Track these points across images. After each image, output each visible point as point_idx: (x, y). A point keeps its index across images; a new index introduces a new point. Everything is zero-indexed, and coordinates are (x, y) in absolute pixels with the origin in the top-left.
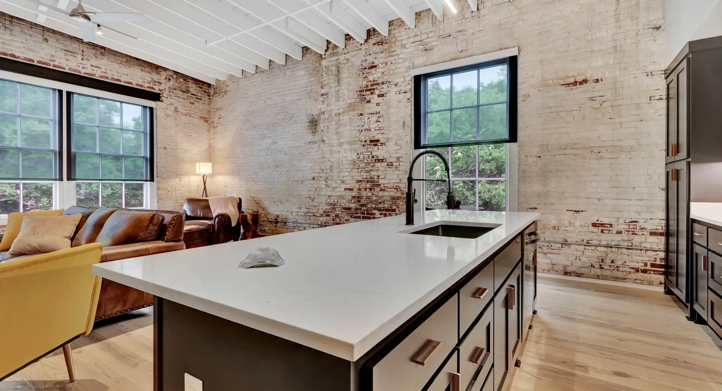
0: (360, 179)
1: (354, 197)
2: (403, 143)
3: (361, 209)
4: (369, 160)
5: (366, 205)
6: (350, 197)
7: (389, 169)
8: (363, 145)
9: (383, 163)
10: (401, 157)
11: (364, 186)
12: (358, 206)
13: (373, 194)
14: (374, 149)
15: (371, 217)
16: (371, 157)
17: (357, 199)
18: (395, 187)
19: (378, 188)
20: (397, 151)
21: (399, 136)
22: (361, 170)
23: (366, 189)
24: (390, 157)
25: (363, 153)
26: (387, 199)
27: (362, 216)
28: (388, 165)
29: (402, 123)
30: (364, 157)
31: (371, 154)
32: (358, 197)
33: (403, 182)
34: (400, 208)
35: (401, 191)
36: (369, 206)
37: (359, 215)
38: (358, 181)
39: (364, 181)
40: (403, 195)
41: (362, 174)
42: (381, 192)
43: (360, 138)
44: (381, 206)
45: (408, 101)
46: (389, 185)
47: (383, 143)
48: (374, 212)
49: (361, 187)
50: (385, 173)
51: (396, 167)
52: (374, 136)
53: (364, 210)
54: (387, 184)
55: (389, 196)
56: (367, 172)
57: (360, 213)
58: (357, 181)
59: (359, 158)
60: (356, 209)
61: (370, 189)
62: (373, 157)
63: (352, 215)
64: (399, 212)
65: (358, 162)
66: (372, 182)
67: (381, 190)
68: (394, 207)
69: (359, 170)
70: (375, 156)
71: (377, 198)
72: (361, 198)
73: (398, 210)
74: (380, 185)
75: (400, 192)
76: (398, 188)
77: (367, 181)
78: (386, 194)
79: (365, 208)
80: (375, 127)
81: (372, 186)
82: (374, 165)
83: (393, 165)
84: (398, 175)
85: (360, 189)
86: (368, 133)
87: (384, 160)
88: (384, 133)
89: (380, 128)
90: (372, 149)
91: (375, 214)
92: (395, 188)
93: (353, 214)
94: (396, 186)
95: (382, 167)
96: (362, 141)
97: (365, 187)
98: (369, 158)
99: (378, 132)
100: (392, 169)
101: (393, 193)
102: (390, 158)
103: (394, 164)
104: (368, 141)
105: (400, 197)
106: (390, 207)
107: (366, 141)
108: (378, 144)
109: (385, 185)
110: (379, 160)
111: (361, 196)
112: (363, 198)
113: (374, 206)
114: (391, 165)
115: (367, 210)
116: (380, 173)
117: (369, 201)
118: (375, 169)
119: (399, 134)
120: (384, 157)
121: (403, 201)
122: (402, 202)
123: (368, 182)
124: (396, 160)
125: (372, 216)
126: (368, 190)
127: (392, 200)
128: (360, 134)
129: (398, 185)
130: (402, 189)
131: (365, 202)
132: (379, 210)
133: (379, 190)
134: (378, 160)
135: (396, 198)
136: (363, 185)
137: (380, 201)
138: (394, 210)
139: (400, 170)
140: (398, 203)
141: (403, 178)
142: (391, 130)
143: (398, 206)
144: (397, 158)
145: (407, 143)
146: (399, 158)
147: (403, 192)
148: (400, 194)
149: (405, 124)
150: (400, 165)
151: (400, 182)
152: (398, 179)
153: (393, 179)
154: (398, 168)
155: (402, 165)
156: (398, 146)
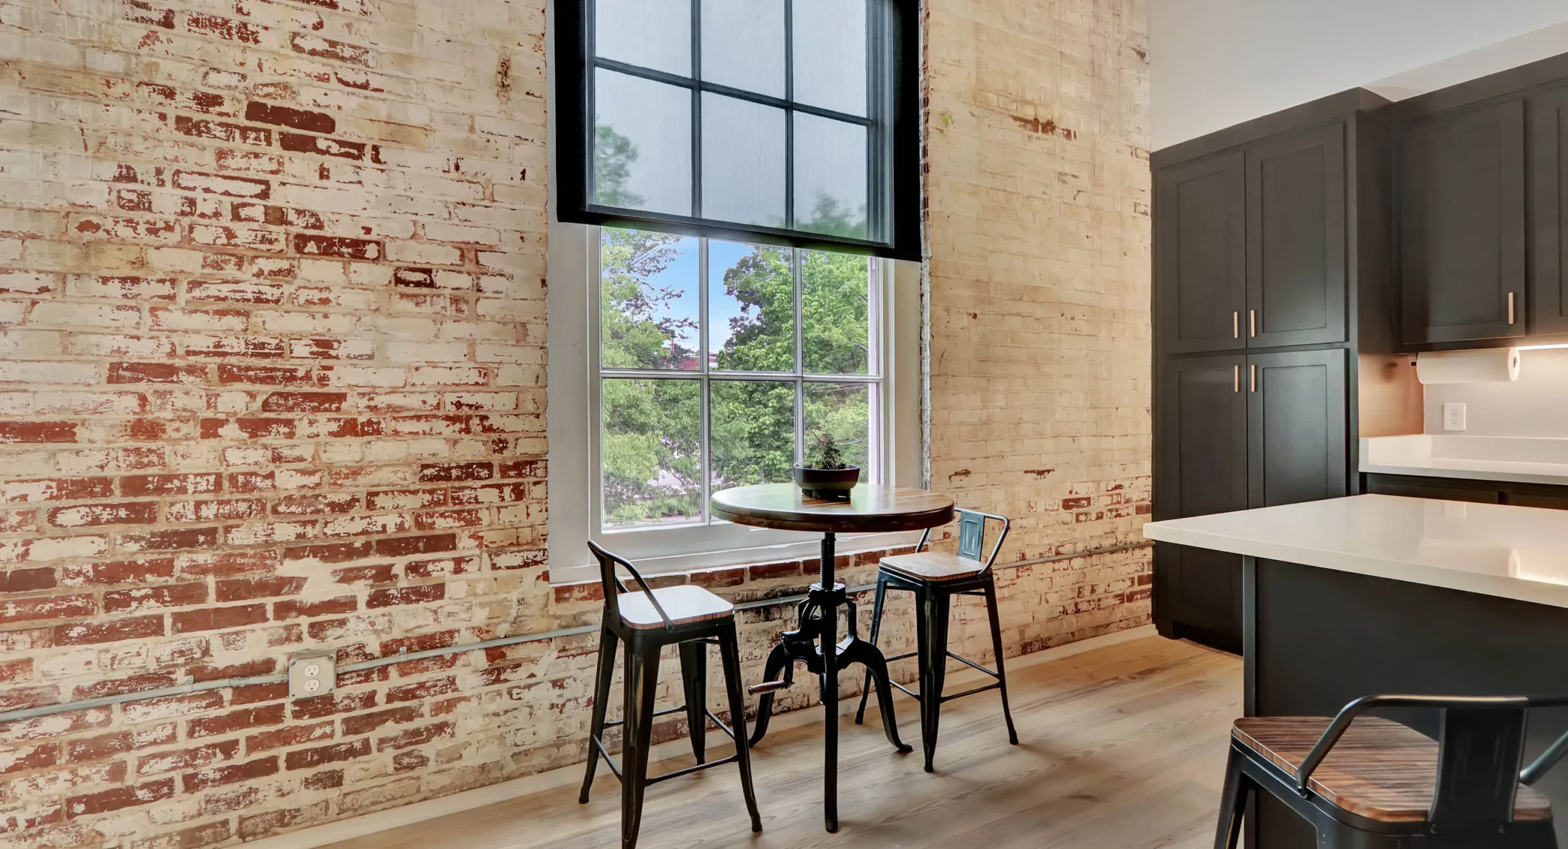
0: (147, 351)
1: (81, 488)
2: (500, 174)
3: (164, 568)
4: (243, 233)
5: (211, 532)
6: (37, 494)
7: (408, 305)
8: (179, 120)
9: (355, 266)
10: (491, 249)
11: (197, 403)
12: (133, 547)
13: (277, 458)
14: (288, 167)
15: (262, 607)
16: (258, 212)
17: (117, 498)
18: (452, 411)
19: (322, 417)
20: (463, 212)
21: (472, 129)
22: (166, 289)
23: (210, 428)
24: (413, 237)
25: (185, 180)
26: (393, 478)
27: (177, 617)
28: (399, 281)
29: (493, 66)
30: (192, 203)
31: (264, 195)
32: (134, 485)
33: (503, 380)
34: (485, 522)
35: (486, 430)
36: (244, 536)
37: (151, 608)
38: (133, 367)
39: (191, 370)
40: (501, 450)
41: (173, 318)
42: (348, 439)
43: (153, 67)
44: (346, 526)
46: (413, 402)
47: (360, 147)
48: (289, 568)
49: (168, 414)
50: (374, 328)
51: (455, 301)
52: (286, 87)
53: (204, 571)
54: (393, 391)
55: (409, 465)
56: (222, 313)
57: (157, 594)
58: (114, 367)
59: (143, 203)
60: (112, 573)
61: (255, 427)
62: (277, 216)
63: (62, 620)
64: (480, 546)
65: (124, 232)
66: (271, 380)
67: (350, 428)
68: (442, 525)
69: (135, 289)
70: (292, 216)
71: (315, 479)
72: (159, 490)
73: (473, 536)
74: (341, 397)
75: (484, 437)
76: (468, 418)
77: (222, 368)
78: (381, 449)
79: (205, 557)
80: (296, 28)
81: (266, 406)
82: (290, 272)
83: (432, 285)
84: (472, 344)
85: (146, 429)
86: (231, 52)
87: (371, 251)
88: (365, 86)
89: (333, 44)
90: (265, 164)
91: (298, 583)
92: (447, 418)
93: (73, 611)
94: (459, 405)
95: (351, 286)
96: (169, 93)
97: (210, 414)
98: (236, 217)
99: (317, 66)
100: (426, 308)
101: (440, 445)
102: (412, 243)
103: (440, 278)
104: (235, 109)
105: (481, 465)
106: (419, 525)
107: (207, 101)
108: (322, 144)
109: (381, 401)
110: (330, 241)
111: (169, 478)
112: (182, 490)
113: (286, 532)
114: (418, 284)
115: (222, 568)
116: (336, 325)
117: (242, 507)
118: (293, 298)
119: (472, 117)
120: (368, 230)
121: (499, 487)
122: (496, 491)
123: (238, 379)
124: (454, 256)
125: (269, 602)
126: (231, 431)
127: (429, 485)
128: (149, 39)
129: (467, 399)
130: (495, 421)
131: (209, 511)
132: (328, 552)
133: (334, 427)
134: (318, 240)
135: (454, 473)
136: (180, 400)
137: (342, 497)
138: (446, 542)
139: (484, 316)
140: (472, 501)
141: (501, 363)
142: (417, 83)
143: (469, 512)
144: (460, 249)
145: (523, 178)
146: (477, 251)
147: (503, 436)
148: (483, 448)
149: (510, 73)
150: (479, 290)
151: (483, 384)
152: (472, 365)
153: (433, 365)
154: (467, 302)
155: (497, 292)
156: (469, 182)
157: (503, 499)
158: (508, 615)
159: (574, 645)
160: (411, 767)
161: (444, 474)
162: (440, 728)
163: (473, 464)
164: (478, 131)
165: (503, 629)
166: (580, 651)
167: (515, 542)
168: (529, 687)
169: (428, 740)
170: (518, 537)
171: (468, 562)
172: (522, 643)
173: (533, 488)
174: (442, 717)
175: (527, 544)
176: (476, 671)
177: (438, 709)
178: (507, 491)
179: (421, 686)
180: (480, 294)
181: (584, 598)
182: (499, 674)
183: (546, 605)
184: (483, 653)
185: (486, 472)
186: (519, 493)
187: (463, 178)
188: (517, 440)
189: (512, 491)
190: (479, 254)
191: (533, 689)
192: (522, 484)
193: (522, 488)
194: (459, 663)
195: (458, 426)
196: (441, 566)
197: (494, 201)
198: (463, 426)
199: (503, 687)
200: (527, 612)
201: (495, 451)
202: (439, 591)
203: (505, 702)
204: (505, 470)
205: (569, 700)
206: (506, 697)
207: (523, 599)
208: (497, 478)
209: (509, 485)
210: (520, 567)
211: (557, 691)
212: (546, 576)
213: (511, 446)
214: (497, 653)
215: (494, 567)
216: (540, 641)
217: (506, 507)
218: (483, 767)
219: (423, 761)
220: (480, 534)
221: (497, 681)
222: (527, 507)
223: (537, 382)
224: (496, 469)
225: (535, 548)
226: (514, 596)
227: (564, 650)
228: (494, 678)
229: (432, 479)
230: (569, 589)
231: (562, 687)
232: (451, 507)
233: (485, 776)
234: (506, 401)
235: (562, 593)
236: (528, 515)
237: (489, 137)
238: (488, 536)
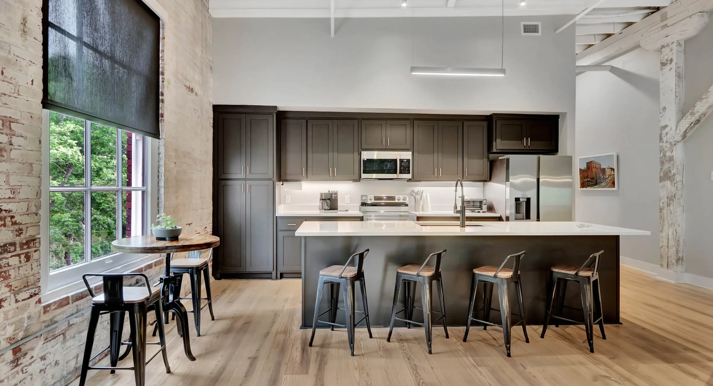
2: (22, 80)
10: (16, 121)
20: (4, 99)
29: (19, 19)
33: (22, 196)
34: (12, 277)
35: (13, 224)
40: (20, 235)
51: (1, 150)
73: (7, 286)
75: (12, 228)
76: (5, 218)
84: (8, 175)
105: (11, 244)
119: (9, 45)
121: (19, 255)
122: (17, 258)
129: (5, 206)
130: (18, 219)
139: (13, 159)
140: (6, 265)
141: (21, 186)
143: (5, 272)
144: (2, 120)
145: (32, 84)
146: (10, 122)
147: (21, 226)
148: (11, 235)
149: (27, 25)
150: (11, 144)
151: (13, 198)
152: (7, 187)
154: (6, 151)
155: (19, 146)
156: (8, 82)
157: (20, 262)
158: (23, 326)
159: (51, 334)
163: (7, 244)
164: (12, 53)
165: (21, 335)
166: (52, 338)
167: (26, 285)
170: (27, 282)
171: (5, 301)
172: (29, 341)
173: (34, 254)
175: (32, 285)
176: (7, 363)
178: (23, 257)
180: (12, 146)
181: (56, 309)
182: (18, 361)
183: (40, 317)
184: (11, 352)
185: (13, 248)
186: (28, 258)
187: (5, 80)
188: (27, 228)
189: (25, 257)
190: (11, 123)
191: (32, 365)
192: (29, 252)
193: (29, 254)
197: (19, 95)
198: (3, 223)
199: (19, 368)
200: (32, 322)
201: (17, 235)
203: (20, 376)
204: (22, 245)
205: (48, 365)
206: (20, 373)
207: (30, 316)
208: (18, 251)
209: (23, 254)
210: (29, 298)
211: (43, 362)
212: (39, 301)
213: (24, 232)
214: (17, 350)
215: (17, 301)
216: (37, 337)
217: (22, 266)
220: (10, 284)
221: (17, 365)
222: (32, 265)
223: (37, 196)
224: (18, 246)
225: (35, 286)
226: (25, 315)
227: (47, 339)
228: (15, 364)
230: (49, 306)
231: (45, 359)
234: (23, 206)
235: (46, 308)
236: (32, 269)
237: (18, 58)
238: (14, 284)
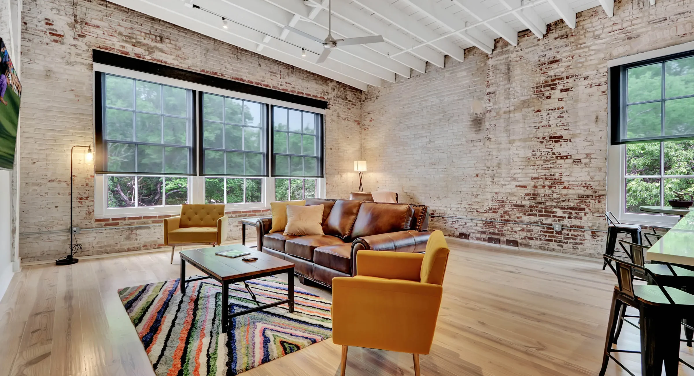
0: (536, 176)
1: (528, 195)
2: (596, 138)
3: (537, 207)
4: (549, 157)
5: (544, 203)
6: (523, 195)
7: (576, 166)
8: (540, 142)
9: (567, 160)
10: (593, 154)
11: (542, 183)
12: (533, 203)
13: (553, 192)
14: (555, 146)
15: (550, 215)
16: (551, 153)
17: (532, 196)
18: (585, 185)
19: (560, 186)
20: (587, 148)
21: (589, 131)
22: (538, 167)
23: (544, 187)
24: (577, 154)
25: (541, 150)
26: (573, 197)
27: (539, 214)
28: (574, 162)
29: (595, 117)
30: (542, 153)
31: (552, 151)
32: (534, 195)
33: (596, 179)
34: (591, 207)
36: (548, 204)
37: (536, 212)
38: (534, 178)
39: (541, 178)
40: (595, 193)
41: (539, 171)
42: (565, 189)
43: (537, 135)
44: (564, 204)
45: (603, 94)
46: (576, 183)
47: (567, 140)
48: (555, 210)
49: (538, 185)
50: (569, 170)
51: (585, 164)
52: (555, 133)
53: (542, 208)
54: (573, 181)
55: (575, 194)
56: (545, 170)
57: (536, 211)
58: (532, 178)
59: (535, 155)
60: (531, 207)
61: (550, 187)
62: (554, 154)
63: (525, 212)
64: (590, 211)
65: (533, 159)
66: (552, 180)
67: (565, 188)
68: (582, 206)
69: (534, 167)
70: (556, 153)
71: (558, 196)
72: (537, 196)
73: (589, 209)
74: (563, 182)
75: (591, 190)
76: (588, 186)
77: (545, 178)
78: (570, 191)
79: (543, 206)
80: (557, 123)
81: (552, 184)
82: (555, 162)
83: (581, 162)
84: (589, 172)
85: (535, 187)
86: (547, 130)
87: (569, 157)
88: (568, 129)
89: (563, 123)
90: (552, 146)
91: (556, 212)
92: (583, 186)
93: (526, 211)
94: (586, 184)
95: (566, 164)
96: (539, 138)
97: (543, 185)
98: (548, 155)
99: (560, 128)
100: (580, 166)
101: (582, 191)
103: (582, 160)
104: (548, 138)
105: (591, 196)
106: (578, 206)
107: (544, 138)
108: (561, 141)
109: (570, 183)
110: (562, 156)
111: (538, 194)
112: (540, 196)
113: (554, 204)
114: (578, 162)
115: (545, 208)
116: (563, 170)
117: (548, 199)
118: (556, 166)
119: (589, 129)
120: (569, 154)
122: (594, 201)
123: (547, 179)
124: (585, 156)
125: (552, 215)
126: (546, 187)
127: (580, 199)
128: (537, 131)
129: (588, 183)
130: (593, 187)
131: (543, 199)
132: (561, 208)
133: (562, 187)
134: (560, 156)
135: (585, 197)
136: (540, 183)
137: (564, 199)
138: (583, 209)
139: (591, 167)
140: (589, 202)
141: (595, 176)
142: (578, 126)
143: (588, 204)
144: (587, 154)
145: (601, 138)
146: (590, 154)
147: (596, 190)
148: (591, 192)
149: (598, 118)
151: (591, 180)
152: (589, 176)
153: (581, 176)
154: (588, 164)
155: (595, 162)
156: (589, 142)
158: (596, 225)
160: (576, 249)
161: (583, 197)
162: (581, 244)
163: (589, 195)
164: (591, 131)
165: (595, 228)
167: (598, 211)
168: (601, 241)
169: (579, 245)
171: (587, 214)
172: (600, 232)
173: (603, 201)
174: (582, 242)
175: (601, 212)
176: (589, 235)
177: (581, 240)
178: (596, 201)
179: (578, 235)
180: (591, 163)
183: (605, 225)
184: (590, 232)
186: (599, 202)
187: (587, 141)
188: (599, 191)
192: (600, 200)
194: (586, 232)
195: (586, 188)
196: (582, 214)
197: (594, 144)
199: (595, 240)
200: (601, 226)
202: (581, 218)
203: (595, 243)
204: (596, 197)
206: (596, 242)
207: (600, 223)
208: (594, 198)
210: (599, 216)
212: (606, 219)
213: (597, 192)
214: (594, 232)
215: (593, 216)
216: (604, 232)
217: (596, 204)
218: (590, 254)
219: (578, 249)
221: (594, 238)
222: (601, 205)
223: (604, 179)
224: (594, 197)
225: (603, 213)
226: (598, 222)
228: (592, 237)
229: (580, 197)
232: (584, 203)
233: (590, 255)
234: (597, 183)
237: (594, 132)
238: (592, 209)
